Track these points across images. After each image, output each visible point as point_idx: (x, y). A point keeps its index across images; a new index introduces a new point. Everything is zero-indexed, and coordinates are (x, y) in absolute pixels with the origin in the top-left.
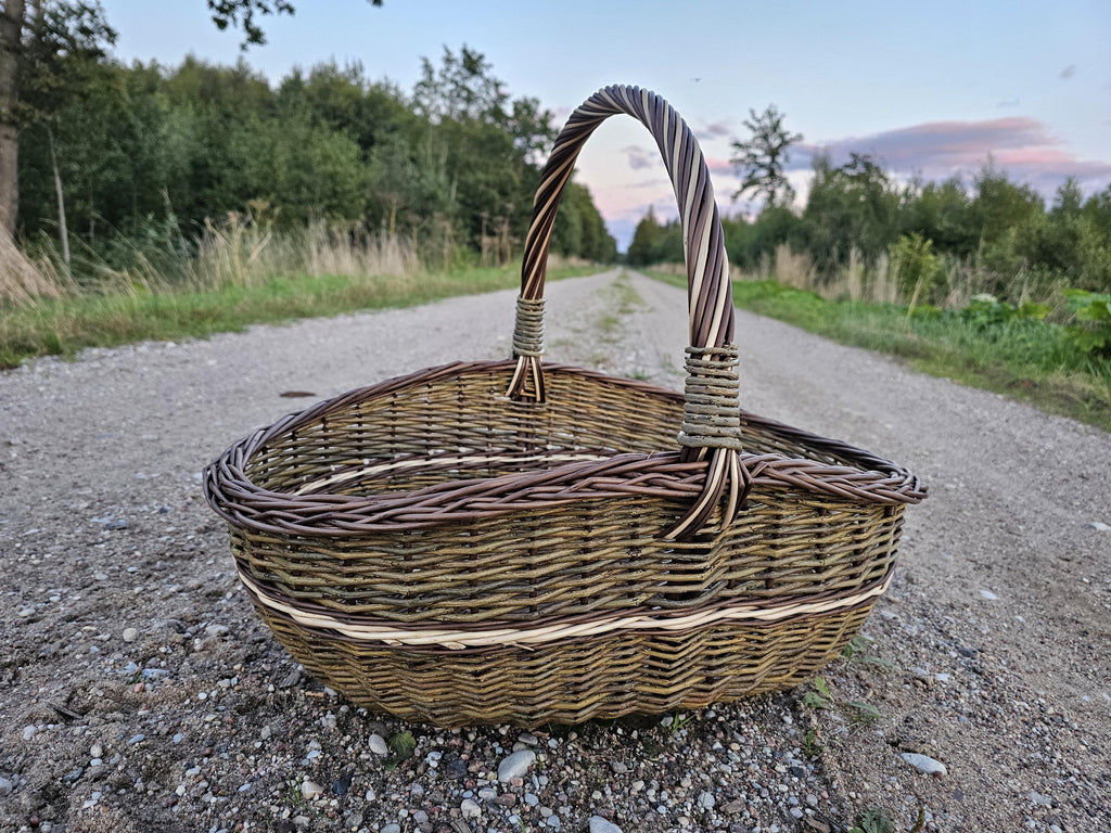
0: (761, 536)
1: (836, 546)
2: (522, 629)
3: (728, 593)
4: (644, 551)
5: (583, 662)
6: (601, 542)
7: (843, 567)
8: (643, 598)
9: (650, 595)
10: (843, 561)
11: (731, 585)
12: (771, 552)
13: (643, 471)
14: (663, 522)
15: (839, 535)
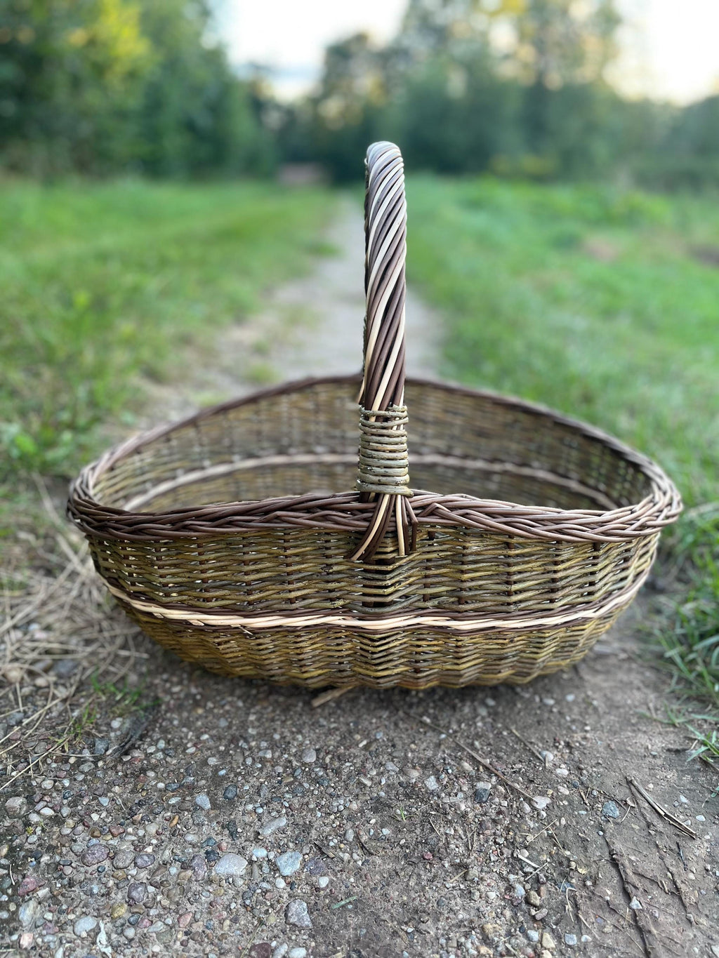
0: (449, 561)
1: (528, 574)
2: (246, 616)
3: (421, 604)
4: (335, 568)
5: (298, 645)
6: (297, 559)
7: (537, 592)
8: (341, 603)
9: (348, 601)
10: (537, 587)
11: (426, 598)
12: (458, 575)
13: (323, 507)
14: (349, 547)
15: (530, 565)
